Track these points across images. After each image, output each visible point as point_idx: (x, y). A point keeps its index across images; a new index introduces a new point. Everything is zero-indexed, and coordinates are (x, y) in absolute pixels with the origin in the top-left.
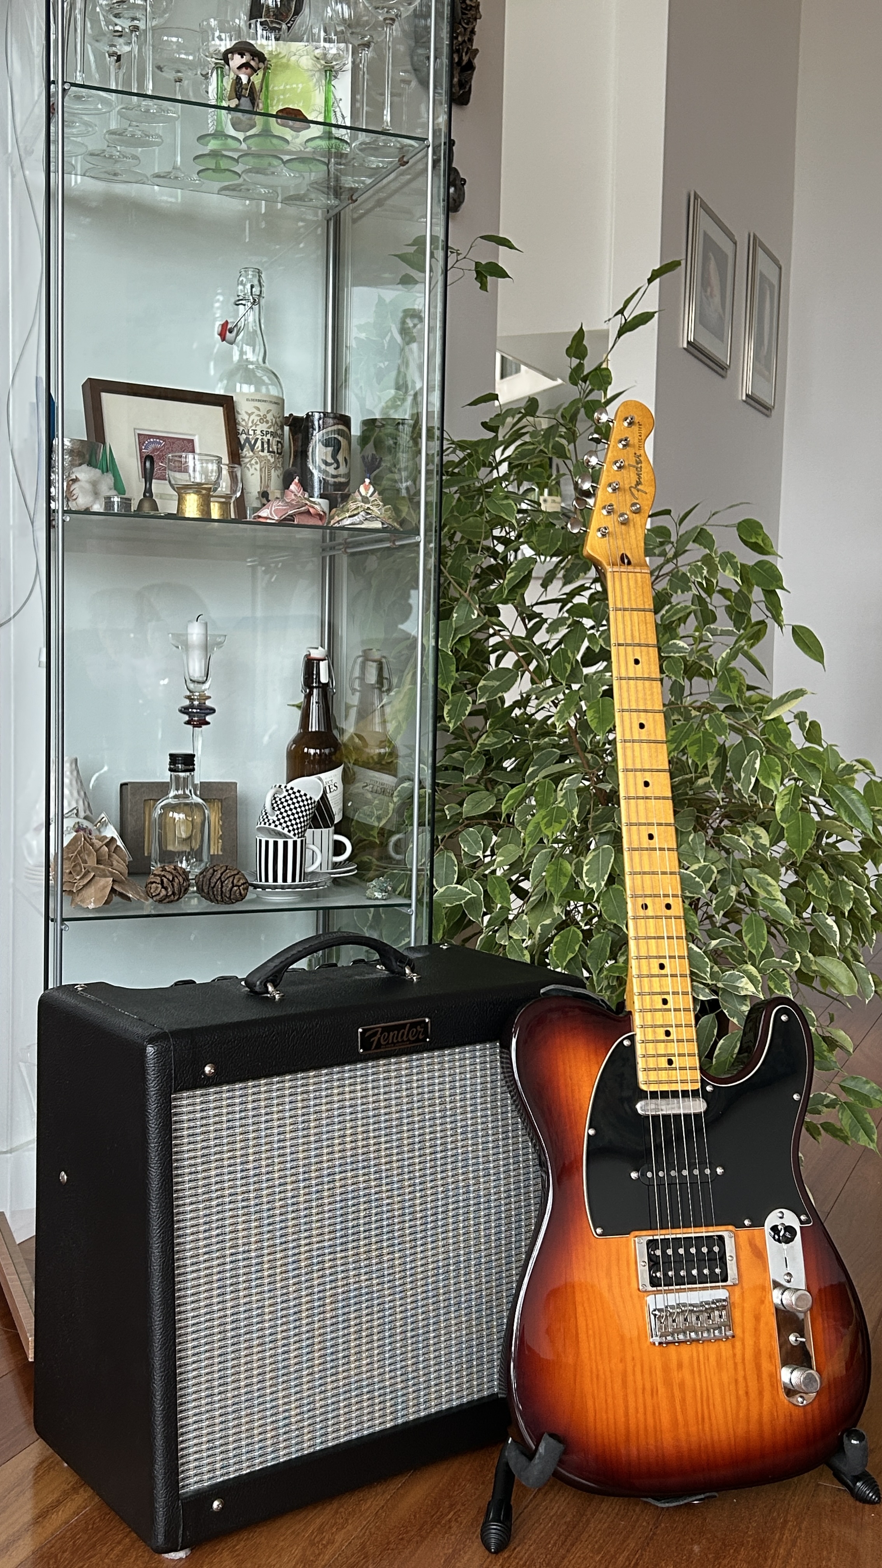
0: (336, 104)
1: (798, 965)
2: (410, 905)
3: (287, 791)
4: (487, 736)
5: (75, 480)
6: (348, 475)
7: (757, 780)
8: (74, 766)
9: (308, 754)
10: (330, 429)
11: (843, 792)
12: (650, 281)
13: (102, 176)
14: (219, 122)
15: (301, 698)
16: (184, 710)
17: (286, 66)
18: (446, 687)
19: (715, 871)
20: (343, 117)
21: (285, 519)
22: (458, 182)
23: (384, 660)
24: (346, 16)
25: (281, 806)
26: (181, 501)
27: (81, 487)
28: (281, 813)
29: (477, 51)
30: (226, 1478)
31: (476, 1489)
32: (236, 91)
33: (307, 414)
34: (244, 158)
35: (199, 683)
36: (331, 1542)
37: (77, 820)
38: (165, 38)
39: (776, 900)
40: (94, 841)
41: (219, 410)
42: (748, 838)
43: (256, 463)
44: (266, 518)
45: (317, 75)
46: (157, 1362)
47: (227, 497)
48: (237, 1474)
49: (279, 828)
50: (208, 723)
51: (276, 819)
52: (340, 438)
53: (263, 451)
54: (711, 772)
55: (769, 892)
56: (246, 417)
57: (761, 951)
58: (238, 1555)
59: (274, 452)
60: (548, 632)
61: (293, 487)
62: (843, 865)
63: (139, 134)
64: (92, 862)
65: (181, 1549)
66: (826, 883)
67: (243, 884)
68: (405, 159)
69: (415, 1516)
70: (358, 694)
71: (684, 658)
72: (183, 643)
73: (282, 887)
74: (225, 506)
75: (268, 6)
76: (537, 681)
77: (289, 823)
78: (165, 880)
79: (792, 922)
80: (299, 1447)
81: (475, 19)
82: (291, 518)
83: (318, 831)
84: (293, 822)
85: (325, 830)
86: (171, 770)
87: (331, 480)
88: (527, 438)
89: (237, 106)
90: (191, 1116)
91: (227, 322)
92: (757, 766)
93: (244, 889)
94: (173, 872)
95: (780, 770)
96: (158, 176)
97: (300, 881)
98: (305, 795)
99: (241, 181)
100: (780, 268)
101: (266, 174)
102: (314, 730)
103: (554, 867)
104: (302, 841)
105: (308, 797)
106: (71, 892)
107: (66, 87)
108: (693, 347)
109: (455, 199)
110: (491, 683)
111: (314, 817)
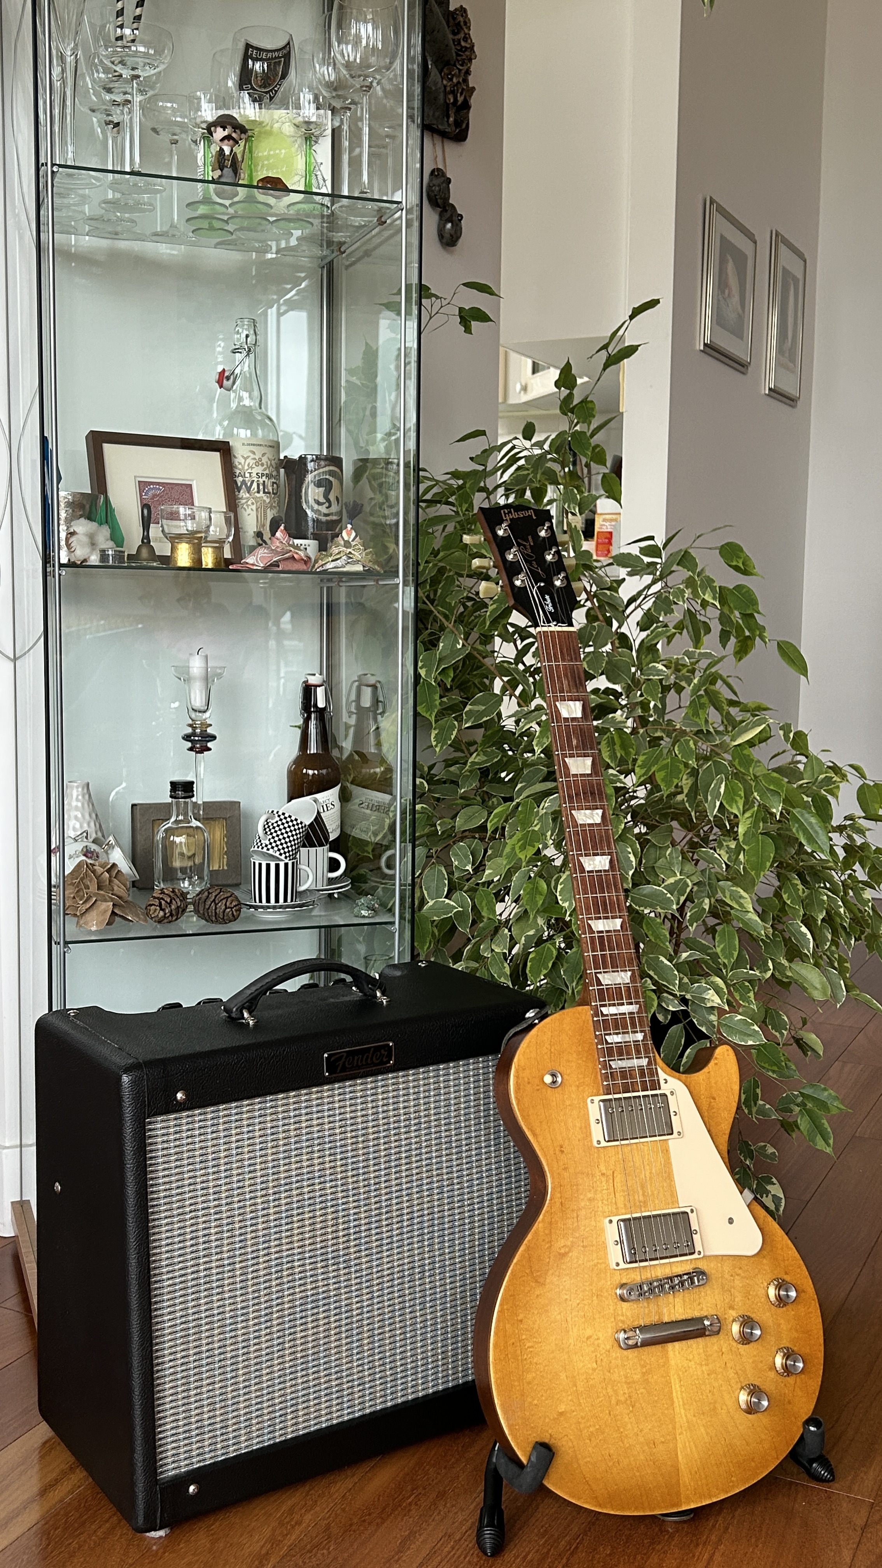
0: (317, 168)
1: (769, 974)
2: (393, 923)
3: (279, 816)
4: (478, 755)
5: (73, 534)
6: (340, 513)
7: (721, 803)
8: (85, 790)
9: (307, 774)
10: (321, 470)
11: (802, 815)
12: (631, 317)
13: (107, 235)
14: (206, 191)
15: (301, 721)
16: (187, 738)
17: (269, 133)
18: (430, 715)
19: (690, 884)
20: (324, 180)
21: (271, 565)
22: (455, 218)
23: (378, 685)
24: (333, 78)
25: (273, 831)
26: (173, 549)
27: (79, 541)
28: (273, 838)
29: (473, 89)
30: (202, 1464)
31: (438, 1474)
32: (219, 162)
33: (300, 457)
34: (234, 220)
35: (200, 712)
36: (299, 1523)
37: (85, 844)
38: (161, 104)
39: (748, 912)
40: (97, 867)
41: (217, 455)
42: (722, 852)
43: (253, 504)
44: (253, 565)
45: (299, 141)
46: (136, 1361)
47: (221, 542)
48: (212, 1461)
49: (271, 852)
50: (210, 749)
51: (268, 843)
52: (331, 478)
53: (258, 492)
54: (686, 791)
55: (741, 905)
56: (242, 461)
57: (733, 961)
58: (212, 1535)
59: (269, 493)
60: (533, 656)
61: (279, 534)
62: (820, 874)
63: (131, 202)
64: (93, 888)
65: (160, 1529)
66: (800, 892)
67: (235, 906)
68: (383, 219)
69: (379, 1499)
70: (354, 716)
71: (661, 680)
72: (184, 676)
73: (274, 907)
74: (219, 550)
75: (256, 72)
76: (522, 704)
77: (280, 847)
78: (163, 902)
79: (763, 932)
80: (271, 1436)
81: (470, 60)
82: (276, 564)
83: (312, 850)
84: (285, 846)
85: (320, 849)
86: (171, 797)
87: (324, 519)
88: (522, 462)
89: (220, 177)
90: (165, 1138)
91: (224, 370)
92: (722, 790)
93: (236, 911)
94: (172, 894)
95: (743, 795)
96: (156, 234)
97: (292, 901)
98: (296, 820)
99: (234, 237)
100: (805, 261)
101: (255, 231)
102: (312, 752)
103: (531, 886)
104: (293, 863)
105: (299, 822)
106: (75, 915)
107: (55, 169)
108: (710, 349)
109: (451, 235)
110: (476, 708)
111: (307, 837)
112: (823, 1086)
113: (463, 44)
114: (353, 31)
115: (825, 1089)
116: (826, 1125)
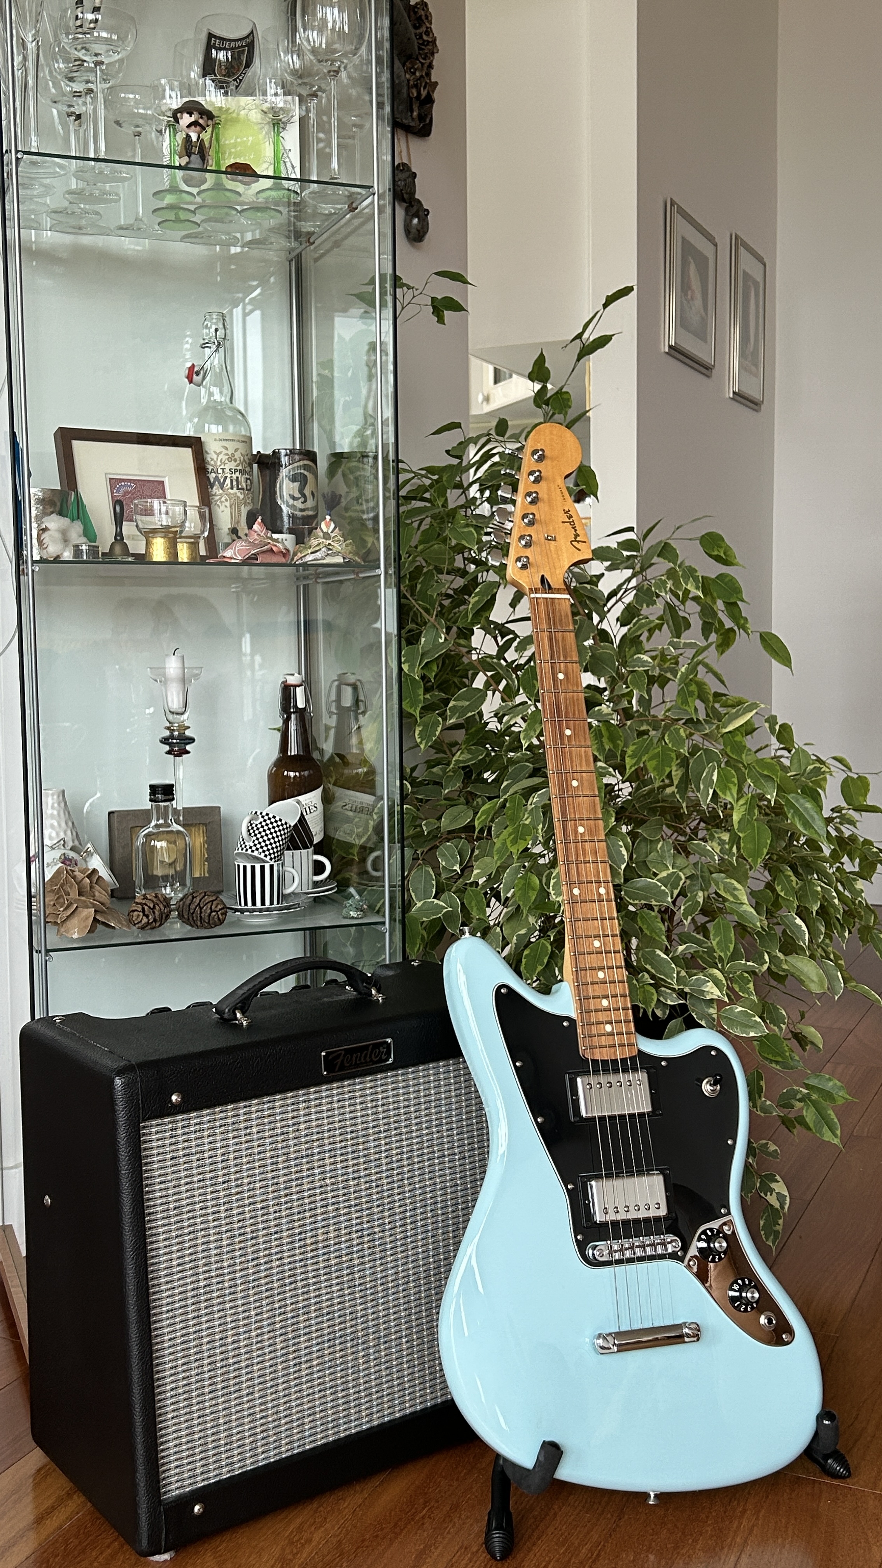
0: (285, 155)
1: (765, 967)
2: (383, 923)
3: (263, 817)
4: (462, 753)
5: (45, 530)
6: (316, 508)
7: (715, 791)
8: (61, 798)
9: (288, 777)
10: (296, 465)
11: (797, 801)
12: (605, 306)
13: (70, 230)
14: (173, 178)
15: (280, 723)
16: (165, 741)
17: (236, 120)
18: (415, 711)
19: (683, 877)
20: (293, 167)
21: (249, 558)
22: (421, 214)
23: (358, 683)
24: (297, 66)
25: (257, 832)
26: (148, 545)
27: (50, 536)
28: (258, 839)
29: (436, 83)
30: (206, 1483)
31: (451, 1485)
33: (274, 452)
34: (202, 210)
35: (177, 714)
36: (309, 1541)
37: (63, 851)
38: (123, 95)
39: (743, 904)
40: (77, 873)
41: (187, 453)
42: (715, 844)
43: (226, 500)
44: (231, 558)
45: (266, 127)
46: (136, 1377)
47: (196, 537)
48: (217, 1479)
49: (256, 853)
50: (188, 752)
51: (252, 844)
52: (306, 473)
53: (232, 488)
54: (676, 782)
55: (735, 897)
56: (215, 457)
57: (729, 954)
58: (220, 1556)
59: (243, 489)
60: (516, 651)
61: (256, 527)
62: (811, 865)
63: (97, 193)
64: (74, 894)
65: (165, 1552)
66: (794, 884)
67: (221, 910)
68: (354, 205)
69: (390, 1513)
70: (335, 717)
71: (646, 672)
72: (161, 678)
73: (261, 910)
74: (194, 546)
75: (220, 61)
76: (506, 699)
77: (265, 848)
78: (146, 908)
79: (758, 924)
80: (277, 1451)
81: (433, 54)
82: (255, 557)
83: (297, 852)
84: (270, 847)
85: (304, 852)
86: (151, 800)
87: (299, 514)
88: (496, 459)
89: (188, 163)
90: (160, 1143)
91: (193, 365)
92: (715, 778)
93: (222, 914)
94: (154, 899)
95: (736, 782)
96: (121, 228)
97: (278, 903)
98: (280, 820)
99: (201, 229)
100: (765, 265)
101: (223, 222)
102: (293, 754)
103: (522, 882)
104: (279, 865)
105: (283, 822)
106: (56, 923)
107: (19, 155)
108: (675, 351)
109: (418, 231)
110: (460, 703)
111: (292, 839)
112: (827, 1076)
113: (425, 37)
114: (319, 15)
115: (830, 1080)
116: (833, 1116)
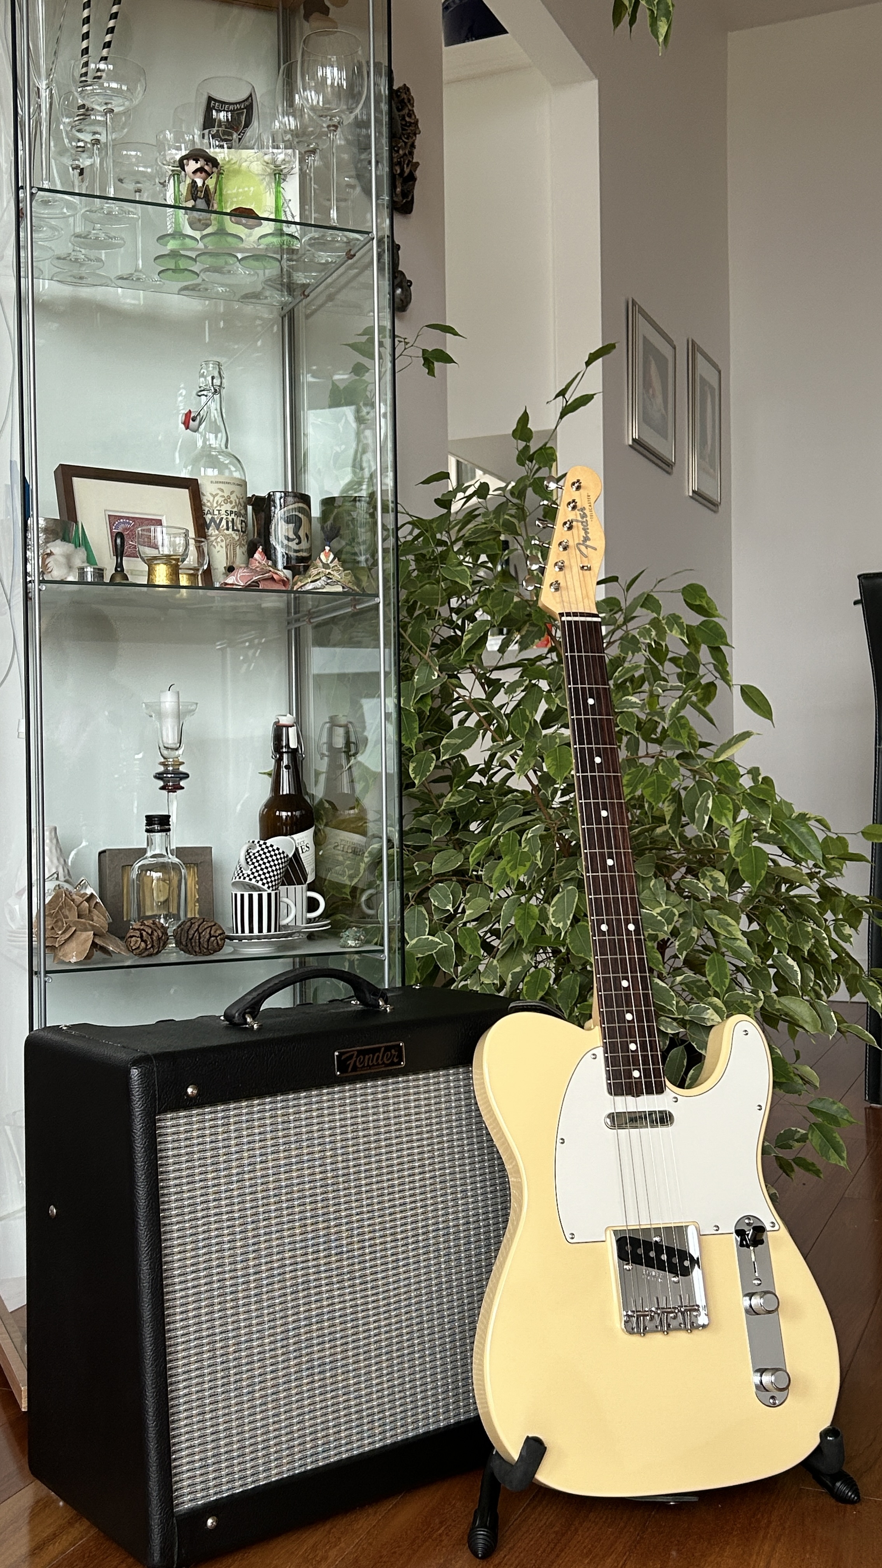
0: (286, 205)
1: (761, 1003)
2: (382, 951)
3: (260, 846)
4: (453, 795)
5: (50, 554)
6: (310, 550)
7: (710, 819)
8: (53, 834)
9: (280, 817)
10: (290, 507)
11: (792, 826)
12: (588, 364)
13: (69, 279)
14: (177, 223)
15: (271, 766)
16: (159, 776)
17: (237, 172)
18: (410, 743)
19: (677, 913)
20: (293, 214)
21: (250, 584)
22: (405, 284)
23: (349, 725)
24: (293, 127)
25: (254, 860)
26: (150, 573)
27: (56, 560)
28: (255, 867)
29: (417, 164)
30: (219, 1496)
32: (192, 194)
33: (269, 494)
34: (203, 258)
35: (172, 749)
36: (325, 1558)
37: (57, 883)
38: (125, 152)
39: (738, 939)
40: (74, 897)
41: (185, 493)
42: (707, 882)
43: (222, 541)
44: (232, 584)
45: (267, 179)
46: (148, 1378)
47: (195, 569)
48: (230, 1493)
49: (253, 881)
50: (183, 788)
51: (250, 873)
52: (300, 515)
53: (228, 529)
54: (668, 819)
55: (729, 932)
56: (211, 499)
57: (725, 989)
59: (238, 531)
60: (506, 693)
61: (257, 556)
63: (102, 236)
64: (73, 916)
66: (785, 925)
67: (220, 935)
68: (352, 253)
69: (406, 1532)
70: (326, 759)
71: (636, 712)
72: (156, 712)
73: (258, 938)
74: (192, 575)
75: (220, 120)
76: (498, 739)
77: (263, 877)
78: (144, 933)
79: (753, 961)
81: (415, 134)
82: (257, 583)
83: (291, 887)
84: (267, 875)
85: (299, 887)
86: (147, 831)
87: (294, 554)
90: (176, 1137)
91: (190, 412)
92: (710, 805)
93: (221, 939)
94: (153, 925)
96: (121, 278)
97: (276, 931)
98: (278, 849)
99: (199, 280)
100: (720, 372)
101: (223, 273)
102: (285, 793)
103: (522, 913)
104: (276, 894)
105: (281, 853)
106: (53, 948)
107: (34, 191)
108: (638, 443)
109: (401, 300)
110: (453, 741)
111: (286, 875)
112: (831, 1100)
113: (407, 119)
114: (320, 74)
115: (834, 1103)
116: (839, 1139)
